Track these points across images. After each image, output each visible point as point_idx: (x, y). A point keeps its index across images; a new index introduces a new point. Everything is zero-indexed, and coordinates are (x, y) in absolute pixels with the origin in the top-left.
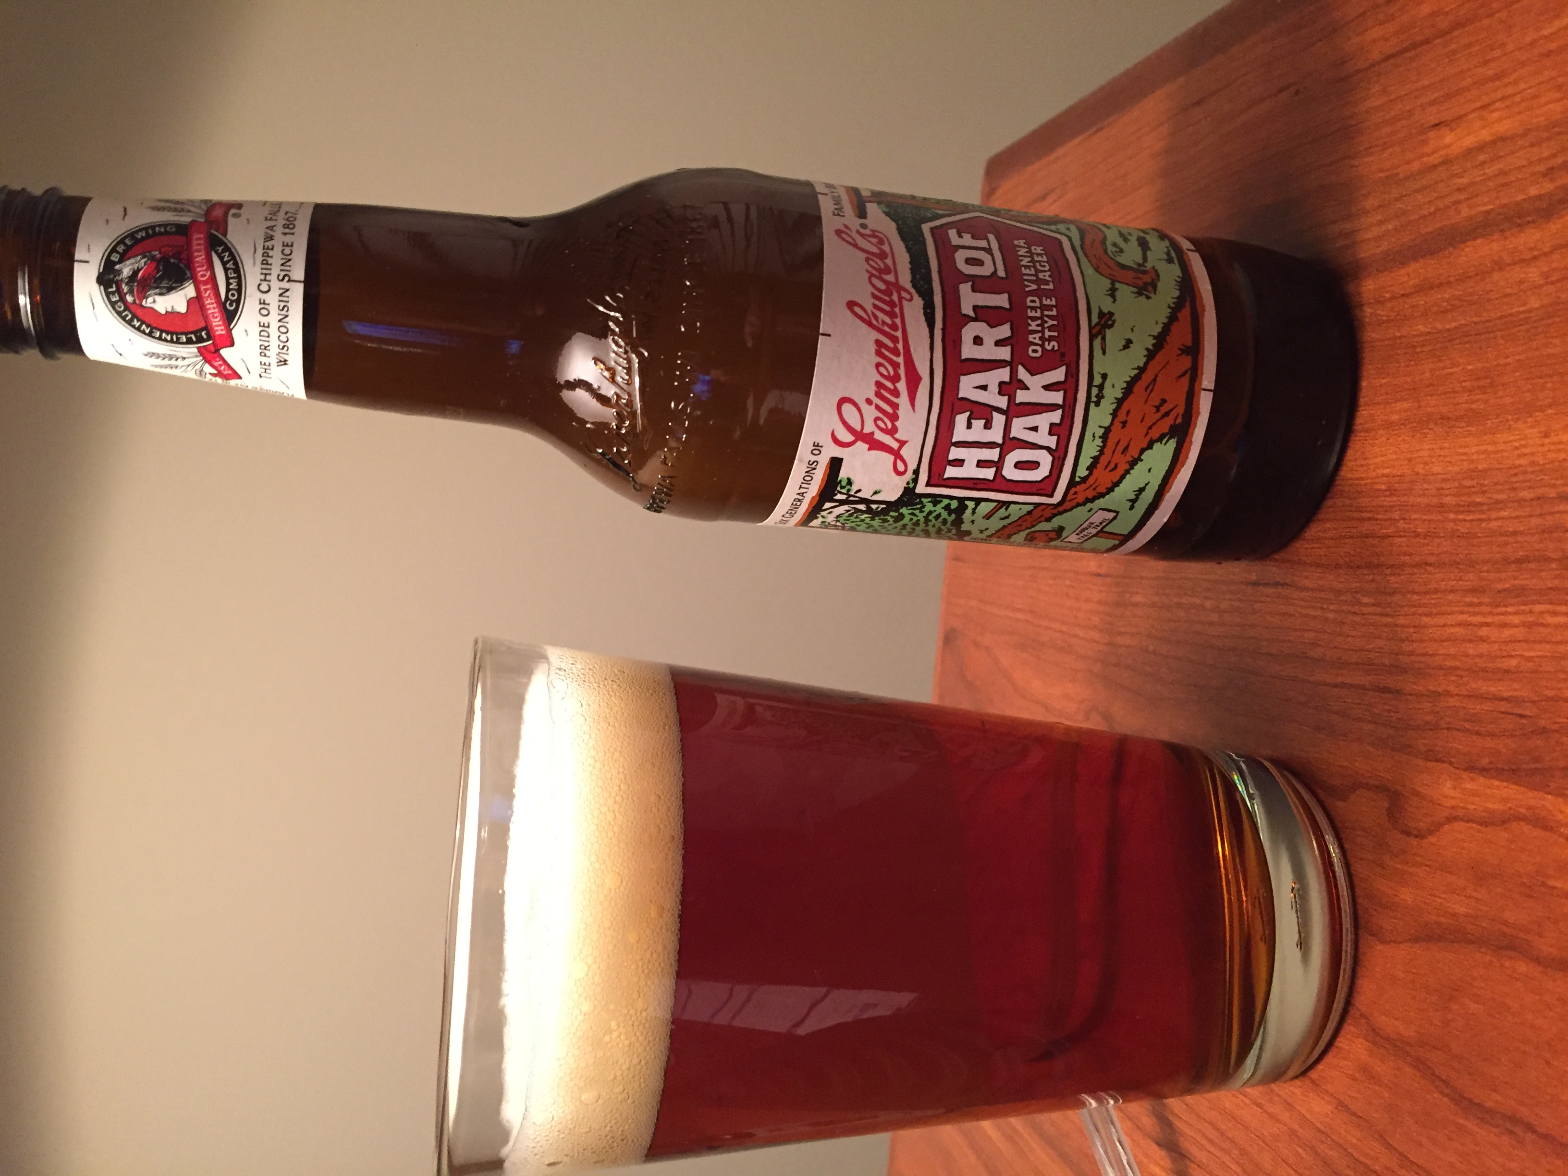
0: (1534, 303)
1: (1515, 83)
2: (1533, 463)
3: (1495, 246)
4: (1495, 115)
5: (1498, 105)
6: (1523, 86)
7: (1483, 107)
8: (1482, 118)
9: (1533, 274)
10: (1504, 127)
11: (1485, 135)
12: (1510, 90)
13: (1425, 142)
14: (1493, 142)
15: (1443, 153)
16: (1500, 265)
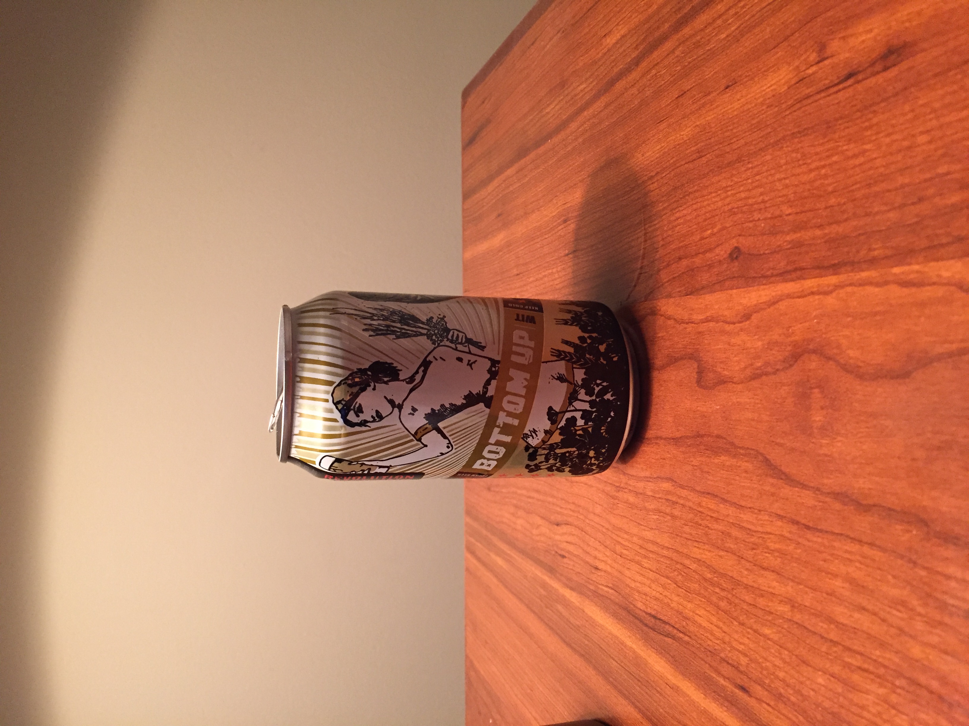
0: (636, 103)
1: (625, 12)
2: (641, 168)
3: (624, 82)
4: (620, 27)
5: (621, 22)
6: (627, 13)
7: (617, 25)
8: (617, 29)
9: (634, 90)
10: (622, 32)
11: (618, 36)
12: (624, 15)
13: (601, 44)
14: (621, 39)
15: (607, 47)
16: (626, 89)
